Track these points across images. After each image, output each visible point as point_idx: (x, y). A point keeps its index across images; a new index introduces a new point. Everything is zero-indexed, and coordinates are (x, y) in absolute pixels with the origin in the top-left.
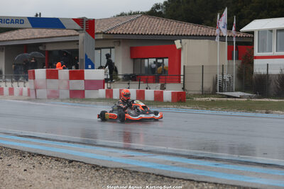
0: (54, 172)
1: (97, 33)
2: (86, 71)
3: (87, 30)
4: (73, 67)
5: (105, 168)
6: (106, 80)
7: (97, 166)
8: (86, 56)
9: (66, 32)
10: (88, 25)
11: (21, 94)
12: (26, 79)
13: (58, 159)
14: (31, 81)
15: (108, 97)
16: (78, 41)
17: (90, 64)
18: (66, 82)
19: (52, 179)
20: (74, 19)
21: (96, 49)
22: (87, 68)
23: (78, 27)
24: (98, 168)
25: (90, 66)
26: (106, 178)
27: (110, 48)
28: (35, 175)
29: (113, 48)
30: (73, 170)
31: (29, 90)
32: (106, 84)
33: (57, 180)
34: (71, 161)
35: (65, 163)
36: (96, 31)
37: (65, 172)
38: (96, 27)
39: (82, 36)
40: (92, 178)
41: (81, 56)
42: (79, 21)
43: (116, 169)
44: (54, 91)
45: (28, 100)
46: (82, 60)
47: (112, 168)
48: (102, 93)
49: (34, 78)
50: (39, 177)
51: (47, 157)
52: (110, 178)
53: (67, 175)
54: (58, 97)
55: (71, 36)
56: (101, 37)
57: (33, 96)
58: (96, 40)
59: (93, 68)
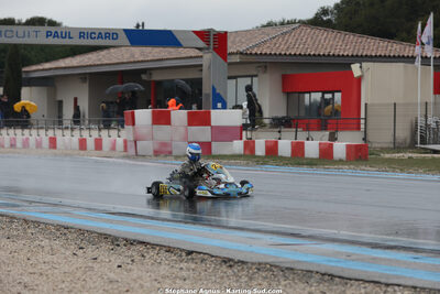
0: (164, 269)
1: (232, 54)
2: (213, 112)
3: (214, 49)
4: (194, 106)
5: (243, 262)
6: (244, 127)
7: (230, 260)
8: (214, 89)
9: (182, 52)
10: (216, 41)
11: (113, 148)
12: (122, 124)
13: (169, 250)
14: (128, 128)
15: (248, 153)
16: (201, 65)
17: (219, 100)
18: (182, 130)
19: (161, 280)
20: (195, 32)
21: (230, 78)
22: (215, 107)
23: (201, 44)
24: (231, 263)
25: (219, 105)
26: (244, 279)
27: (252, 76)
28: (135, 274)
29: (256, 76)
30: (193, 266)
31: (125, 142)
32: (244, 133)
33: (168, 281)
34: (190, 253)
35: (181, 256)
36: (229, 51)
37: (181, 268)
38: (229, 44)
39: (208, 58)
40: (222, 278)
41: (207, 89)
42: (202, 35)
43: (260, 264)
44: (164, 144)
45: (124, 157)
46: (208, 95)
47: (253, 264)
48: (238, 146)
49: (134, 124)
50: (140, 278)
51: (154, 246)
52: (251, 279)
53: (184, 273)
54: (170, 153)
55: (191, 57)
56: (237, 59)
57: (131, 151)
58: (230, 64)
59: (224, 107)
